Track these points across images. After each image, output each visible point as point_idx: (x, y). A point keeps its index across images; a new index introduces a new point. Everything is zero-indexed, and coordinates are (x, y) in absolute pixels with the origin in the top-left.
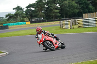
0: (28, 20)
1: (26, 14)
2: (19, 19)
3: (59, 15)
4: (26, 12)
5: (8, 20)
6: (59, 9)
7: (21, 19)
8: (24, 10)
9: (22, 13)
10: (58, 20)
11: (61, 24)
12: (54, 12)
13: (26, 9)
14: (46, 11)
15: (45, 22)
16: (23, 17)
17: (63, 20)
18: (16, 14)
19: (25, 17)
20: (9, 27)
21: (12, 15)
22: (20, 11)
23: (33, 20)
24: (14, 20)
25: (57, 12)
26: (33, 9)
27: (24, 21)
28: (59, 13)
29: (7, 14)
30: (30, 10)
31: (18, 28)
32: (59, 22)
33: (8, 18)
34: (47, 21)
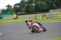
0: (15, 14)
1: (14, 10)
2: (9, 12)
3: (34, 10)
4: (13, 8)
5: (2, 13)
6: (34, 7)
7: (11, 12)
8: (13, 7)
9: (11, 9)
10: (34, 14)
11: (36, 16)
12: (32, 9)
13: (14, 6)
14: (26, 8)
15: (26, 15)
16: (12, 12)
17: (37, 14)
18: (7, 10)
19: (13, 12)
20: (3, 17)
21: (5, 10)
22: (10, 8)
23: (18, 14)
24: (6, 14)
25: (33, 9)
26: (18, 7)
27: (13, 14)
28: (34, 9)
29: (2, 10)
30: (16, 7)
31: (9, 18)
32: (34, 15)
33: (2, 12)
34: (27, 14)
